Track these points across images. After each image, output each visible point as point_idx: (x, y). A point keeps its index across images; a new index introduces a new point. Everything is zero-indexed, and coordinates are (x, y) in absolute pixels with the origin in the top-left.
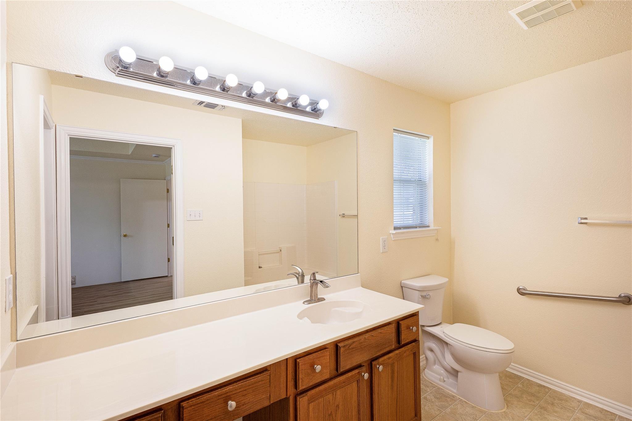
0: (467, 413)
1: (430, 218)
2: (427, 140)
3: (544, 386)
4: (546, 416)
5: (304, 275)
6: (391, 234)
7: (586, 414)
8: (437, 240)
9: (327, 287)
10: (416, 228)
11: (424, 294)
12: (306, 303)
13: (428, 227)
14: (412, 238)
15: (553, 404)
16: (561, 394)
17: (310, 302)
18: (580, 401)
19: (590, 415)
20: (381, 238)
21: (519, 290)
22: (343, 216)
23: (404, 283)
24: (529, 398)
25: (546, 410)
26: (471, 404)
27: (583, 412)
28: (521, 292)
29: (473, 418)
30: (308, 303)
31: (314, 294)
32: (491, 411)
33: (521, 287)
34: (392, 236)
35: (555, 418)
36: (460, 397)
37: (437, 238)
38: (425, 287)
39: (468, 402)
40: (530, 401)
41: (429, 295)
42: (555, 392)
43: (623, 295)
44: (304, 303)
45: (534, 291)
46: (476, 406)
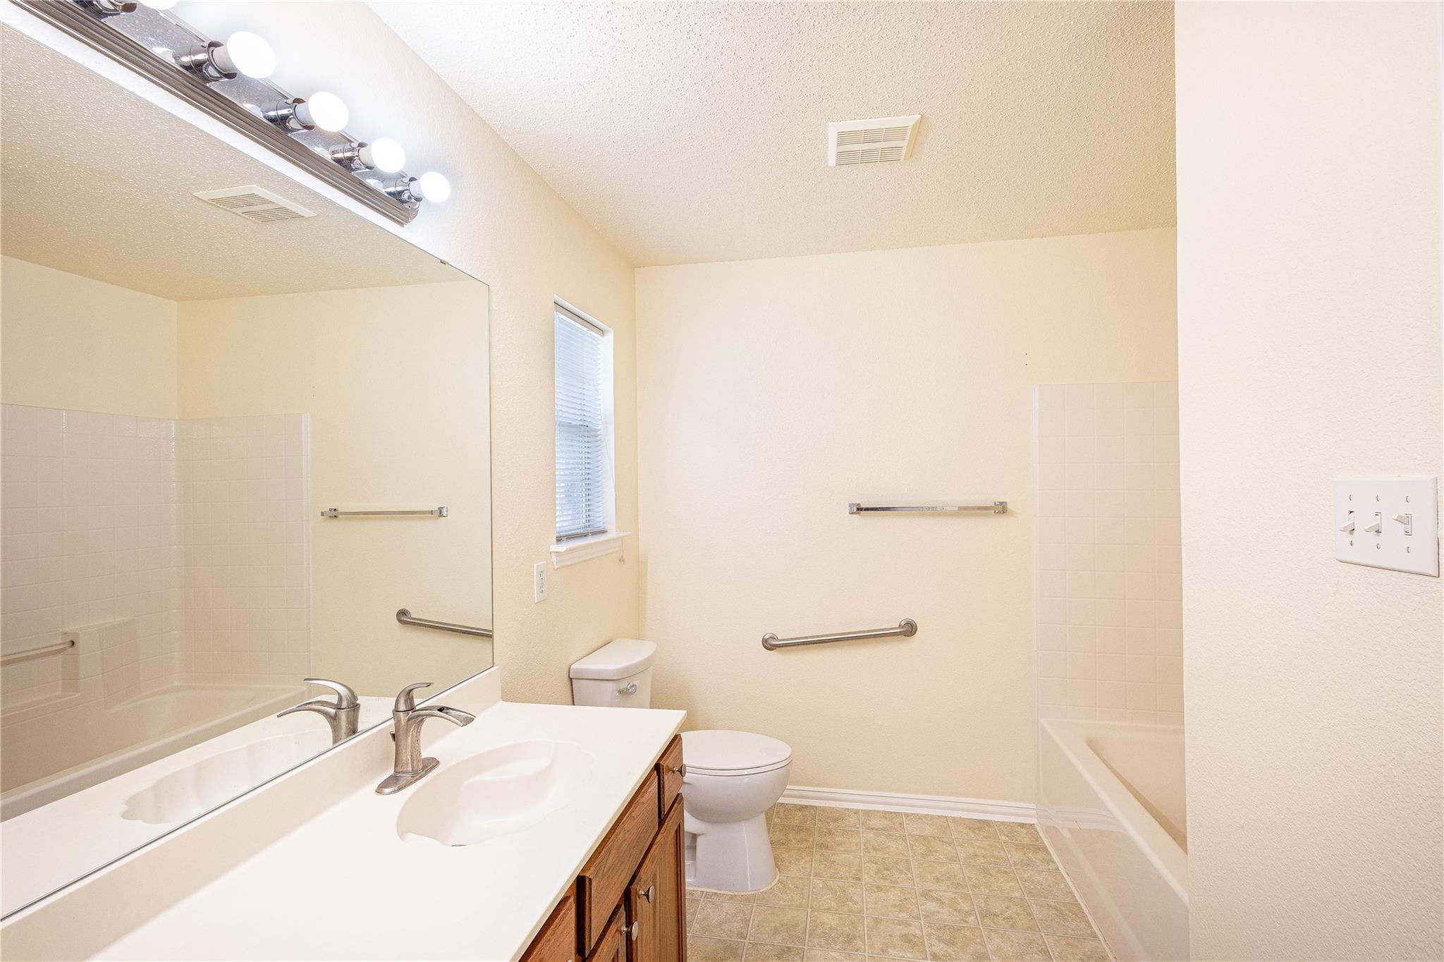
0: (728, 916)
1: (607, 513)
2: (600, 338)
3: (806, 807)
4: (833, 858)
5: (357, 705)
6: (553, 554)
7: (873, 829)
8: (622, 560)
9: (468, 720)
10: (585, 536)
11: (623, 685)
12: (387, 790)
13: (604, 532)
14: (585, 561)
15: (830, 833)
16: (832, 810)
17: (394, 782)
18: (856, 812)
19: (877, 829)
20: (535, 565)
21: (765, 642)
22: (334, 514)
23: (577, 671)
24: (798, 838)
25: (827, 848)
26: (725, 893)
27: (868, 829)
28: (770, 645)
29: (742, 920)
30: (396, 788)
31: (412, 753)
32: (762, 890)
33: (767, 637)
34: (554, 559)
35: (844, 856)
36: (703, 889)
37: (622, 557)
38: (627, 669)
39: (718, 892)
40: (803, 840)
41: (633, 685)
42: (823, 809)
43: (903, 623)
44: (379, 790)
45: (792, 639)
46: (736, 894)
